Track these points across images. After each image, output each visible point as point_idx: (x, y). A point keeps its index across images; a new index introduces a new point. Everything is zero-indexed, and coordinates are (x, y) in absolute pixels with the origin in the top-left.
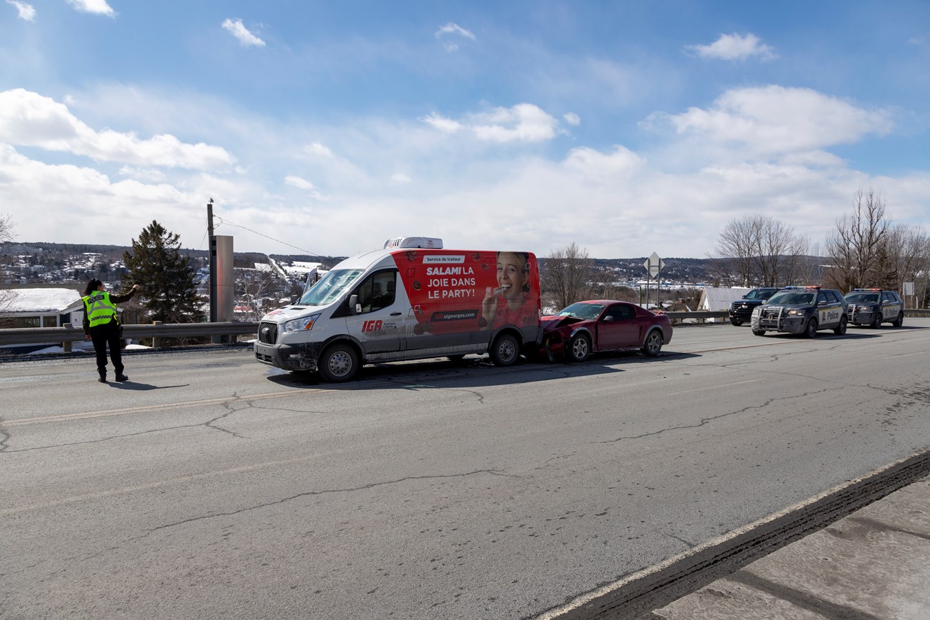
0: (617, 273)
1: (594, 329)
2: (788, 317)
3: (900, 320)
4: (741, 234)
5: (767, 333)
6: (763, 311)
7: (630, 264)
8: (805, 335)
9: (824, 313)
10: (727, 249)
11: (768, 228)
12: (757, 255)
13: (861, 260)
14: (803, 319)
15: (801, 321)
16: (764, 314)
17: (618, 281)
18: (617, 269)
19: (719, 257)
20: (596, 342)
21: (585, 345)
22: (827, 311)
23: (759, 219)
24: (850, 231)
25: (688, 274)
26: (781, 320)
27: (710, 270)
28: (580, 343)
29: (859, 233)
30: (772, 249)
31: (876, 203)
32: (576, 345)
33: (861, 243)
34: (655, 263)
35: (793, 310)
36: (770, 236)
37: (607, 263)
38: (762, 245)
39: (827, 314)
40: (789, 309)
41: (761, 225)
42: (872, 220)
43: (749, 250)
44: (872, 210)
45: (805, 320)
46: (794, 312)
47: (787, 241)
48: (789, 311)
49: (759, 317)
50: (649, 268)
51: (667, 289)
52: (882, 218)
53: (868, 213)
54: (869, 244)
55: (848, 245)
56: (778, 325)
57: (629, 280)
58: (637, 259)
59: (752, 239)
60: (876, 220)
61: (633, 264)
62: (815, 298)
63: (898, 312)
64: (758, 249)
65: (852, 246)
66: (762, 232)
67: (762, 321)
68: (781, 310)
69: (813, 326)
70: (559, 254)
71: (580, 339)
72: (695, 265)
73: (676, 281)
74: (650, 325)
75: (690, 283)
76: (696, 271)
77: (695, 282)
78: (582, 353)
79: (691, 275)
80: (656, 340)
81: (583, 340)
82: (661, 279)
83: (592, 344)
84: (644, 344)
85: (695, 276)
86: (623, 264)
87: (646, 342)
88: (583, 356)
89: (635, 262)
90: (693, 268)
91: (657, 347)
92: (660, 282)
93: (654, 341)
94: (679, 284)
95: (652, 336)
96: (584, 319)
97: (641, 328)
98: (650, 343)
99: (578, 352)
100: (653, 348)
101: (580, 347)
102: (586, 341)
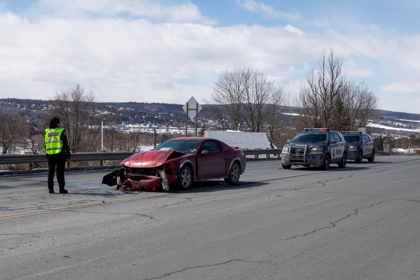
1: (195, 162)
2: (311, 153)
3: (372, 156)
4: (232, 83)
5: (293, 167)
6: (292, 148)
7: (119, 107)
8: (323, 168)
9: (334, 150)
10: (221, 97)
11: (254, 79)
12: (245, 102)
13: (326, 109)
14: (321, 154)
15: (320, 156)
16: (293, 151)
18: (106, 113)
19: (213, 102)
20: (197, 173)
21: (189, 176)
22: (335, 148)
23: (247, 71)
24: (317, 85)
25: (173, 118)
26: (306, 155)
28: (186, 174)
29: (324, 86)
30: (258, 99)
31: (335, 62)
32: (183, 175)
33: (325, 94)
34: (193, 106)
35: (315, 147)
36: (256, 85)
38: (250, 93)
39: (335, 150)
40: (311, 146)
41: (249, 76)
42: (333, 76)
43: (239, 97)
44: (333, 67)
45: (323, 155)
46: (315, 149)
47: (270, 90)
48: (312, 148)
49: (289, 153)
50: (187, 111)
52: (340, 75)
53: (330, 70)
54: (331, 96)
55: (315, 96)
56: (304, 159)
57: (118, 123)
58: (125, 103)
59: (242, 87)
60: (336, 76)
61: (121, 108)
62: (327, 138)
63: (372, 150)
64: (246, 97)
65: (318, 97)
66: (250, 81)
67: (291, 157)
68: (306, 148)
69: (327, 160)
70: (65, 96)
71: (186, 170)
72: (179, 110)
73: (162, 125)
74: (233, 158)
75: (174, 127)
76: (180, 116)
77: (179, 126)
78: (187, 182)
79: (176, 120)
80: (236, 171)
81: (188, 171)
82: (148, 123)
83: (194, 175)
84: (228, 174)
85: (179, 121)
86: (111, 108)
87: (230, 173)
88: (188, 184)
89: (123, 106)
90: (177, 113)
91: (237, 177)
92: (148, 126)
93: (235, 172)
94: (165, 128)
95: (234, 167)
96: (185, 153)
97: (226, 159)
98: (232, 173)
99: (184, 181)
100: (233, 178)
101: (185, 177)
102: (190, 172)
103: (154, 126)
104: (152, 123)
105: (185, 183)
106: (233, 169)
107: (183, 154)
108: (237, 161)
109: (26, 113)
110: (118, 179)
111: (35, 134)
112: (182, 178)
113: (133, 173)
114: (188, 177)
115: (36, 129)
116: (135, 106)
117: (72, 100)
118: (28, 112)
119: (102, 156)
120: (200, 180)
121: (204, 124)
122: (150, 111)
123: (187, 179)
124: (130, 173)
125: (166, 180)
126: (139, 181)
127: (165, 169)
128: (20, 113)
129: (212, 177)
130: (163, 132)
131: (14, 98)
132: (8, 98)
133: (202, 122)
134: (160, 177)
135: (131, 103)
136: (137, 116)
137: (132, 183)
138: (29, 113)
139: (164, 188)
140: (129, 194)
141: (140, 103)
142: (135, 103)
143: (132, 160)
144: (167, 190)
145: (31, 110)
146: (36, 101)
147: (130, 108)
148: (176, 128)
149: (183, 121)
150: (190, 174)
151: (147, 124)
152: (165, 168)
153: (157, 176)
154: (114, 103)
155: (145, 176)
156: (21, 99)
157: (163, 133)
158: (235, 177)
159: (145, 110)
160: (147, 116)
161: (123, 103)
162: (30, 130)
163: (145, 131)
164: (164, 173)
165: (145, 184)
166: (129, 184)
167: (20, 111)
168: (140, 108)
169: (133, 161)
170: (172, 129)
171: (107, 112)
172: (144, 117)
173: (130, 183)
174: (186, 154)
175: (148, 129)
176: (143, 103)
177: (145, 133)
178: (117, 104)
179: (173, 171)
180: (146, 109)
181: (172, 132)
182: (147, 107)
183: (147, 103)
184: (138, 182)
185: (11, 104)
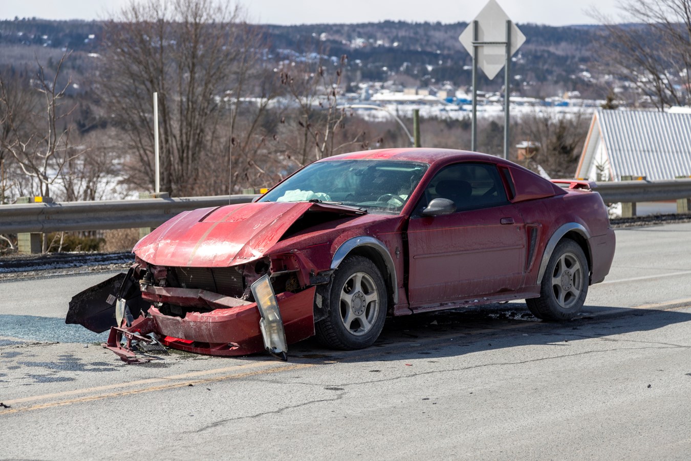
0: (311, 67)
1: (396, 243)
7: (350, 38)
17: (315, 94)
18: (310, 56)
20: (405, 285)
21: (374, 297)
27: (584, 60)
28: (358, 288)
32: (347, 292)
34: (494, 33)
37: (280, 37)
50: (476, 48)
51: (460, 115)
57: (350, 90)
58: (371, 25)
61: (358, 42)
71: (360, 275)
72: (542, 44)
73: (488, 91)
74: (557, 223)
75: (525, 99)
76: (545, 62)
77: (542, 94)
78: (363, 318)
79: (531, 75)
80: (572, 271)
81: (367, 276)
82: (443, 85)
83: (393, 292)
84: (539, 282)
85: (542, 78)
86: (328, 40)
87: (546, 279)
88: (367, 326)
89: (365, 34)
90: (536, 51)
91: (577, 293)
92: (442, 95)
93: (568, 274)
94: (498, 102)
95: (563, 257)
96: (363, 209)
97: (530, 232)
98: (555, 281)
99: (351, 316)
100: (562, 296)
101: (358, 300)
102: (375, 282)
103: (460, 94)
104: (457, 85)
105: (356, 324)
106: (558, 266)
107: (352, 215)
108: (574, 237)
109: (69, 64)
110: (121, 305)
111: (93, 127)
112: (344, 305)
113: (168, 285)
114: (369, 298)
115: (99, 112)
116: (402, 33)
117: (179, 19)
118: (75, 59)
119: (155, 212)
120: (420, 311)
121: (624, 87)
122: (449, 49)
123: (364, 309)
124: (158, 285)
125: (272, 316)
126: (183, 316)
127: (273, 274)
128: (50, 63)
129: (469, 297)
130: (492, 116)
131: (34, 19)
132: (16, 18)
133: (617, 81)
134: (255, 304)
135: (388, 24)
136: (407, 66)
137: (162, 321)
138: (78, 62)
139: (268, 344)
140: (141, 364)
141: (418, 25)
142: (402, 25)
143: (166, 238)
144: (277, 351)
145: (83, 54)
146: (97, 25)
147: (386, 40)
148: (533, 100)
149: (555, 79)
150: (378, 289)
151: (440, 89)
152: (276, 269)
153: (246, 300)
154: (335, 25)
155: (208, 297)
156: (55, 21)
157: (491, 119)
158: (569, 295)
159: (435, 44)
160: (438, 64)
161: (363, 26)
162: (79, 117)
163: (434, 114)
164: (270, 290)
165: (204, 327)
166: (151, 327)
167: (50, 59)
168: (417, 40)
169: (169, 241)
170: (521, 104)
171: (314, 55)
172: (430, 68)
173: (157, 323)
174: (365, 213)
175: (443, 104)
176: (427, 25)
177: (433, 119)
178: (346, 29)
179: (305, 281)
180: (437, 41)
181: (519, 115)
182: (438, 36)
183: (439, 24)
184: (179, 318)
185: (24, 35)
